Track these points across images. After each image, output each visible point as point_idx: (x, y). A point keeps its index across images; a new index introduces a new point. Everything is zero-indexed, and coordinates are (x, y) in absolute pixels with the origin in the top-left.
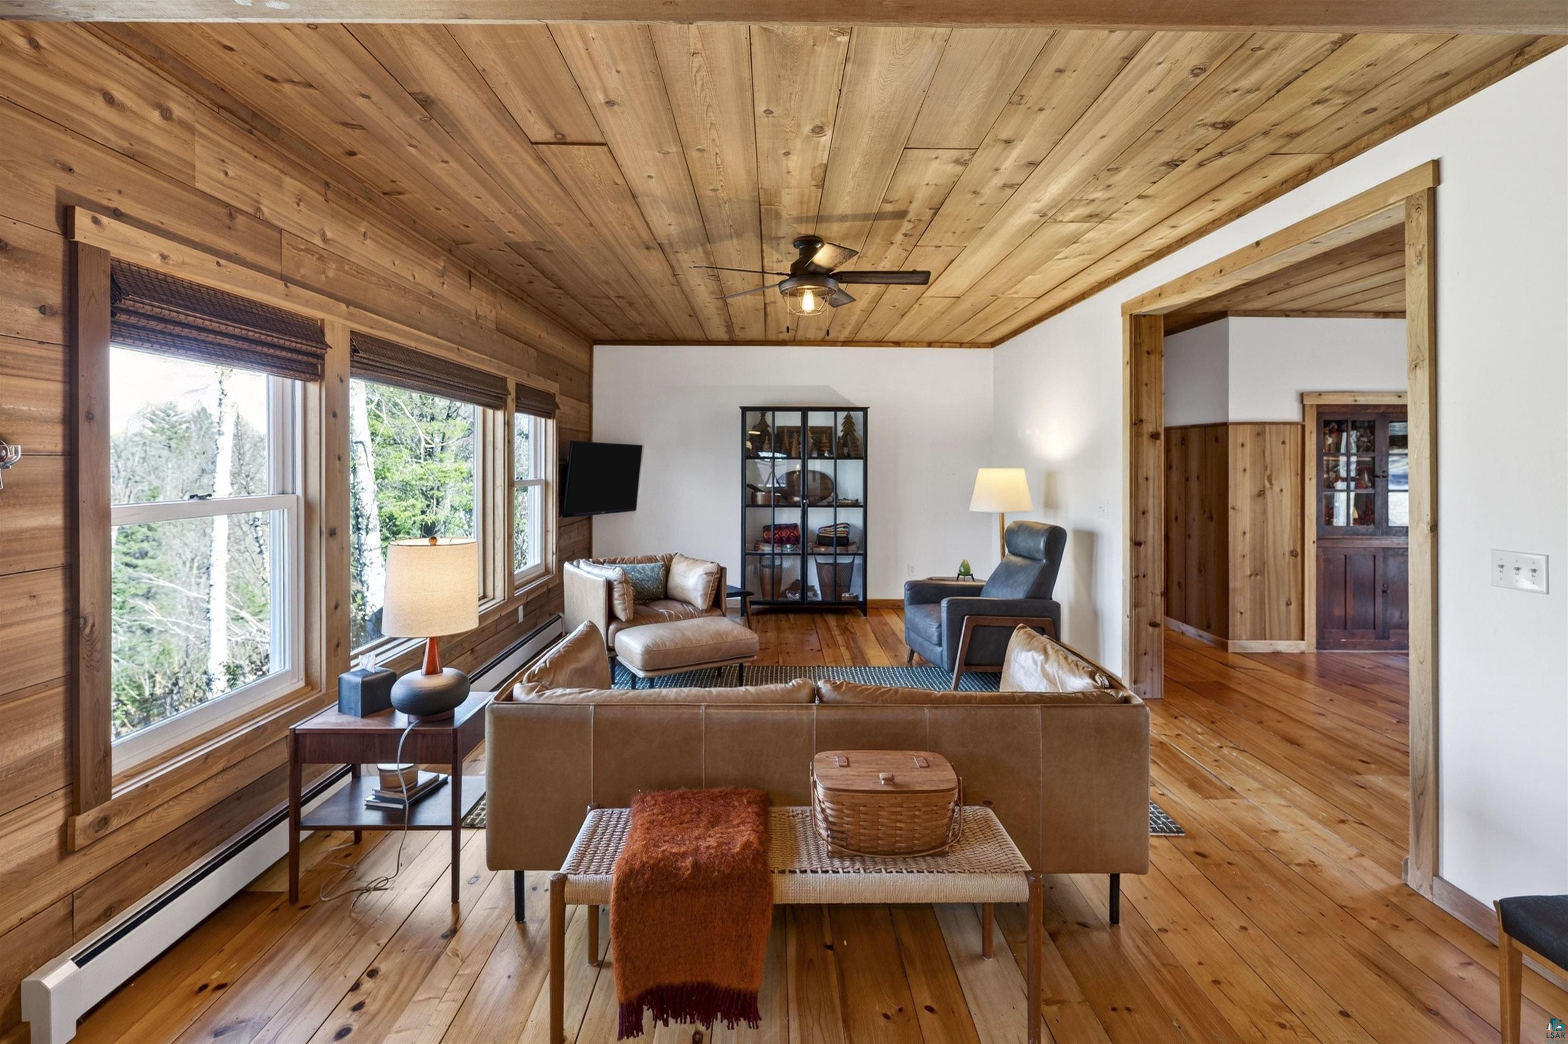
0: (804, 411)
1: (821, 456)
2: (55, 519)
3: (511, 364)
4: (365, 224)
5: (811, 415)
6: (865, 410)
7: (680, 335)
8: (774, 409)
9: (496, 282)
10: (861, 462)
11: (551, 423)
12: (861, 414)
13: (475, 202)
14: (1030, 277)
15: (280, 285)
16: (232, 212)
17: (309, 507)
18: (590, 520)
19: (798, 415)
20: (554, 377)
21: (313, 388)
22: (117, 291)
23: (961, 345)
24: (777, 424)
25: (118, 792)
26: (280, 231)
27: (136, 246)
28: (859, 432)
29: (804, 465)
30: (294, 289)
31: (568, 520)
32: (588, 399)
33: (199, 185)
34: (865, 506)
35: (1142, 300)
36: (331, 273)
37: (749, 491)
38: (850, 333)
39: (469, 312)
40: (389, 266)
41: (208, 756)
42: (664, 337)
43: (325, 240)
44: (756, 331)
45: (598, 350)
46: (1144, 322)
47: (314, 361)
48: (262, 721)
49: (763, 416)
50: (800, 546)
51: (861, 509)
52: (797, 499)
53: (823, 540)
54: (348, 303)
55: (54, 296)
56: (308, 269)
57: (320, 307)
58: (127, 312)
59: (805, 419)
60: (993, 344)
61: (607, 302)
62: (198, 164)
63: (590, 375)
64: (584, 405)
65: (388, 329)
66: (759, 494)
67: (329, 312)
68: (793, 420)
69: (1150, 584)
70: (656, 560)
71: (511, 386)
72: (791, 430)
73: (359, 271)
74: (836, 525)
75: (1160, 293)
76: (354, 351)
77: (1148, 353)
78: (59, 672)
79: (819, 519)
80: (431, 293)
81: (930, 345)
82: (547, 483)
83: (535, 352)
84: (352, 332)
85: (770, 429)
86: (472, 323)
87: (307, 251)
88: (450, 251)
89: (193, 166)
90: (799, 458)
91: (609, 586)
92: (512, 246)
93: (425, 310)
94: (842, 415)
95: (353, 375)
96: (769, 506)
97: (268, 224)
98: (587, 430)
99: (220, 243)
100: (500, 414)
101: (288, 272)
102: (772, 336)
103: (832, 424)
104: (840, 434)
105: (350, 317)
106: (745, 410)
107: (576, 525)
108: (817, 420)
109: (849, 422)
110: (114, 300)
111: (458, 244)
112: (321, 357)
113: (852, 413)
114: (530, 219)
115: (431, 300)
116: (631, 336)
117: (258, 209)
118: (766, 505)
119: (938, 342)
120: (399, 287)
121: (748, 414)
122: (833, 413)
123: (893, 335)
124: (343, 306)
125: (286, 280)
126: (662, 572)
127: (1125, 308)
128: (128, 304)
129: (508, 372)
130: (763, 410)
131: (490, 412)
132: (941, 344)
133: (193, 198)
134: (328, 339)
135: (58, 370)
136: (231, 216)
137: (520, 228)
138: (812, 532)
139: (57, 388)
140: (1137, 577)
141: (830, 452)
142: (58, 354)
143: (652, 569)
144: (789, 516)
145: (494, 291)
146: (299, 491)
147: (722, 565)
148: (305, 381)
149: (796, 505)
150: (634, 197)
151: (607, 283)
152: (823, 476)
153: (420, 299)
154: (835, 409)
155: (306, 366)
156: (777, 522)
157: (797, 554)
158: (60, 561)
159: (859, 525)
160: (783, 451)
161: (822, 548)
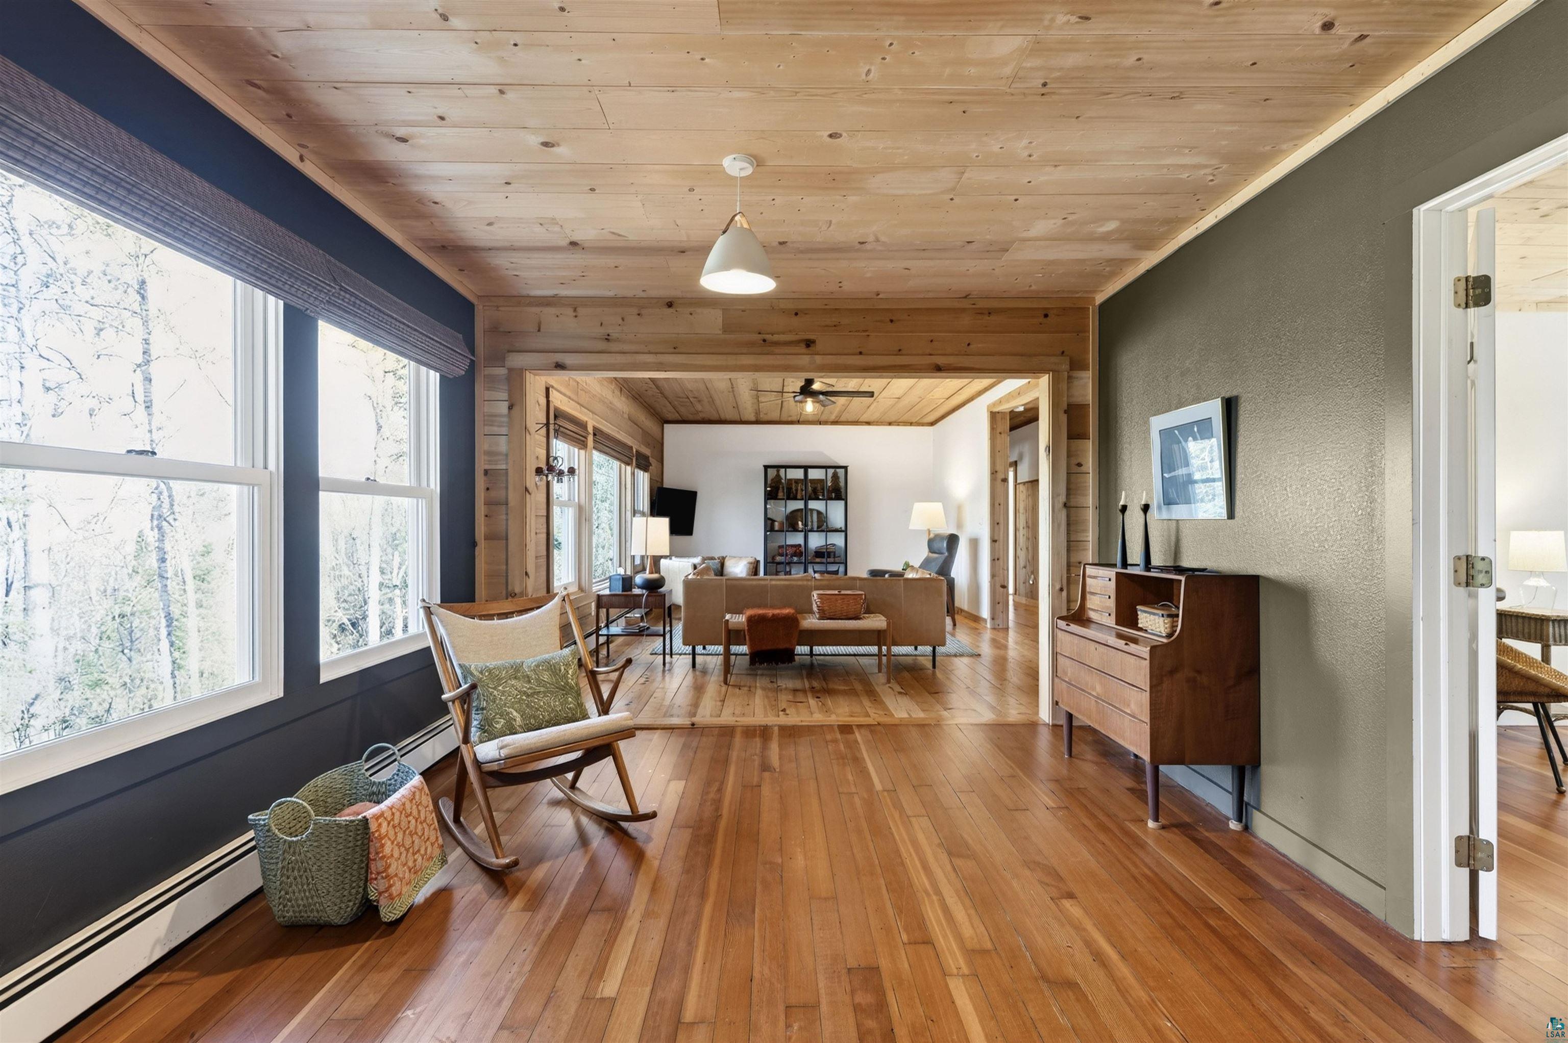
0: (806, 468)
1: (817, 499)
3: (635, 439)
5: (810, 470)
6: (845, 468)
7: (723, 418)
8: (786, 467)
10: (843, 502)
11: (646, 474)
12: (843, 470)
14: (937, 389)
15: (578, 407)
17: (580, 507)
19: (802, 470)
20: (650, 447)
21: (582, 452)
22: (555, 417)
23: (911, 424)
24: (788, 477)
27: (556, 398)
28: (842, 484)
29: (806, 505)
30: (581, 408)
32: (662, 460)
34: (846, 531)
35: (994, 404)
36: (587, 399)
37: (769, 522)
38: (836, 417)
39: (621, 411)
40: (600, 392)
42: (712, 418)
44: (775, 416)
45: (667, 427)
46: (999, 417)
47: (583, 439)
49: (778, 471)
50: (803, 558)
51: (843, 534)
52: (801, 527)
53: (819, 554)
54: (592, 412)
55: (545, 421)
58: (556, 424)
59: (806, 474)
60: (932, 424)
61: (685, 400)
63: (663, 445)
64: (661, 463)
65: (601, 423)
66: (776, 524)
67: (588, 417)
68: (798, 474)
69: (1002, 564)
70: (715, 559)
71: (634, 454)
72: (797, 481)
73: (594, 396)
74: (827, 545)
75: (1000, 401)
76: (594, 436)
77: (1000, 433)
79: (816, 541)
81: (890, 424)
83: (643, 431)
84: (593, 426)
85: (783, 481)
86: (622, 416)
87: (582, 390)
90: (802, 500)
93: (608, 412)
94: (830, 471)
95: (593, 448)
96: (783, 531)
97: (575, 381)
98: (662, 481)
99: (567, 392)
100: (629, 468)
101: (580, 401)
102: (784, 418)
103: (824, 478)
104: (829, 484)
105: (592, 419)
106: (766, 467)
108: (814, 474)
109: (835, 477)
112: (587, 438)
113: (838, 470)
116: (692, 418)
118: (781, 531)
119: (895, 422)
120: (603, 401)
121: (769, 469)
122: (824, 470)
123: (864, 418)
124: (591, 414)
126: (719, 566)
127: (988, 407)
128: (556, 421)
129: (633, 445)
130: (778, 467)
131: (624, 466)
132: (897, 423)
134: (589, 430)
135: (545, 446)
136: (569, 381)
138: (812, 550)
139: (545, 452)
140: (994, 560)
141: (823, 495)
142: (545, 440)
143: (714, 563)
144: (796, 539)
145: (628, 397)
146: (577, 500)
147: (758, 559)
148: (585, 451)
149: (800, 531)
151: (691, 391)
152: (819, 513)
154: (826, 467)
155: (583, 445)
156: (787, 543)
157: (801, 563)
158: (545, 514)
159: (842, 544)
160: (791, 496)
161: (818, 560)
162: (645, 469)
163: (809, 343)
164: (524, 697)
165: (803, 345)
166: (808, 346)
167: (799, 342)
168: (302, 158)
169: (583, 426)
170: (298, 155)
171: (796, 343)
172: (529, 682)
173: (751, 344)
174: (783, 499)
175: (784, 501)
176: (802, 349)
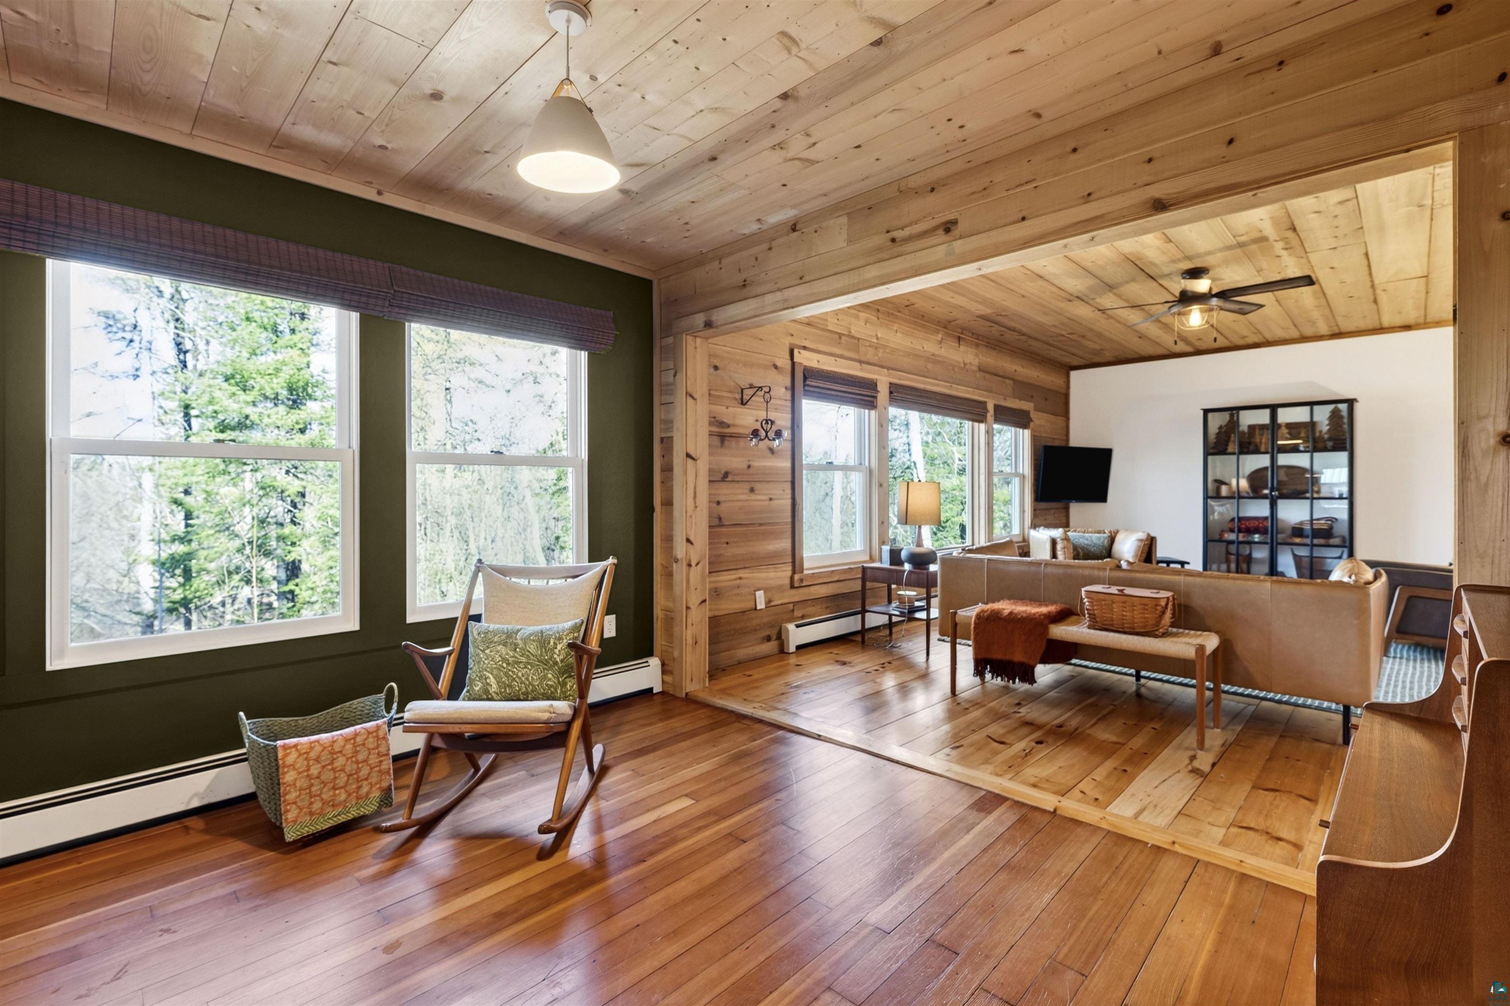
0: (1273, 408)
1: (1294, 450)
2: (788, 464)
3: (991, 392)
4: (896, 325)
5: (1280, 411)
6: (1353, 401)
8: (1239, 409)
9: (978, 339)
10: (1345, 454)
11: (1027, 433)
12: (1348, 405)
13: (951, 300)
15: (857, 365)
16: (840, 335)
17: (871, 472)
18: (1067, 509)
19: (1267, 412)
20: (1030, 398)
21: (873, 412)
22: (805, 378)
24: (1247, 423)
25: (805, 572)
26: (859, 339)
27: (808, 359)
28: (1345, 426)
29: (1275, 460)
30: (864, 366)
31: (1044, 505)
32: (1066, 414)
33: (830, 328)
34: (1351, 499)
36: (880, 355)
37: (1212, 484)
39: (959, 363)
40: (910, 345)
41: (833, 571)
43: (877, 339)
45: (1074, 374)
47: (872, 399)
48: (852, 566)
49: (1232, 415)
50: (1269, 536)
51: (1347, 502)
52: (1266, 492)
53: (1299, 531)
54: (889, 369)
55: (789, 384)
56: (870, 355)
57: (874, 373)
58: (808, 385)
59: (1274, 416)
61: (1063, 338)
62: (829, 319)
63: (1067, 396)
64: (1060, 420)
65: (910, 380)
67: (879, 374)
68: (1263, 417)
70: (1108, 533)
71: (990, 407)
72: (1262, 427)
73: (894, 350)
74: (1314, 518)
76: (891, 393)
78: (790, 520)
79: (1293, 512)
80: (933, 355)
82: (1024, 476)
83: (1011, 382)
84: (890, 383)
85: (1242, 428)
86: (961, 368)
87: (870, 346)
88: (945, 328)
89: (827, 320)
90: (1266, 453)
91: (1054, 542)
92: (982, 317)
93: (930, 366)
94: (1320, 408)
95: (891, 405)
96: (1236, 499)
97: (854, 337)
98: (1065, 438)
99: (835, 351)
100: (982, 426)
101: (863, 359)
103: (1311, 419)
104: (1321, 428)
105: (889, 376)
106: (1206, 412)
107: (1052, 512)
108: (1286, 416)
109: (1335, 416)
110: (804, 381)
111: (950, 322)
112: (875, 397)
113: (1335, 405)
114: (984, 301)
115: (933, 359)
116: (1097, 359)
117: (850, 332)
118: (1231, 498)
120: (915, 355)
121: (1210, 415)
122: (1307, 408)
124: (886, 370)
125: (861, 362)
126: (1109, 540)
128: (808, 383)
129: (988, 397)
130: (1228, 410)
131: (976, 424)
133: (828, 334)
134: (879, 389)
135: (789, 410)
136: (840, 338)
137: (980, 307)
138: (1282, 524)
139: (790, 416)
141: (1306, 446)
142: (789, 404)
143: (1099, 539)
145: (977, 346)
146: (867, 464)
147: (1152, 535)
148: (869, 409)
149: (1265, 497)
150: (1041, 277)
151: (1054, 326)
152: (1297, 469)
153: (927, 359)
154: (1311, 404)
155: (869, 402)
156: (1241, 515)
157: (1266, 543)
158: (790, 479)
159: (1344, 516)
160: (1248, 446)
161: (1297, 540)
162: (1024, 426)
163: (948, 227)
164: (505, 665)
165: (941, 232)
166: (947, 231)
167: (935, 229)
168: (380, 193)
169: (872, 386)
170: (375, 191)
171: (933, 231)
172: (515, 650)
173: (879, 249)
174: (1234, 454)
175: (1234, 457)
176: (941, 237)
